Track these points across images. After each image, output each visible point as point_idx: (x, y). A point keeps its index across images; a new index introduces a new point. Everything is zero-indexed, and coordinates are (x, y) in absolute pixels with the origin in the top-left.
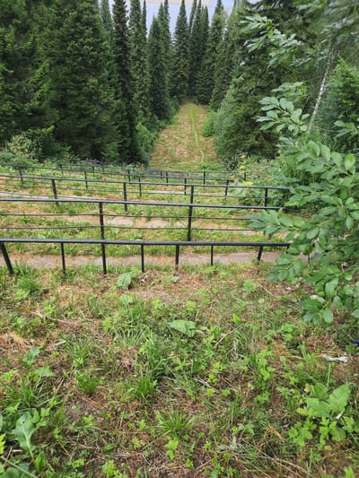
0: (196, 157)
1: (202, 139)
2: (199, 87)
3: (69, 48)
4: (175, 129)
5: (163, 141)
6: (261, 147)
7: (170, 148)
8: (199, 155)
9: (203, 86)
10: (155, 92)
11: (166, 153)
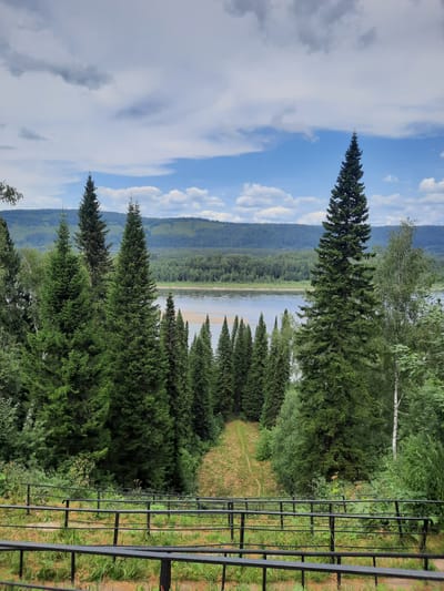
0: (251, 488)
1: (257, 464)
2: (246, 403)
3: (130, 367)
4: (222, 451)
5: (207, 467)
6: (342, 469)
7: (216, 477)
8: (255, 485)
9: (251, 401)
10: (198, 408)
11: (211, 483)
